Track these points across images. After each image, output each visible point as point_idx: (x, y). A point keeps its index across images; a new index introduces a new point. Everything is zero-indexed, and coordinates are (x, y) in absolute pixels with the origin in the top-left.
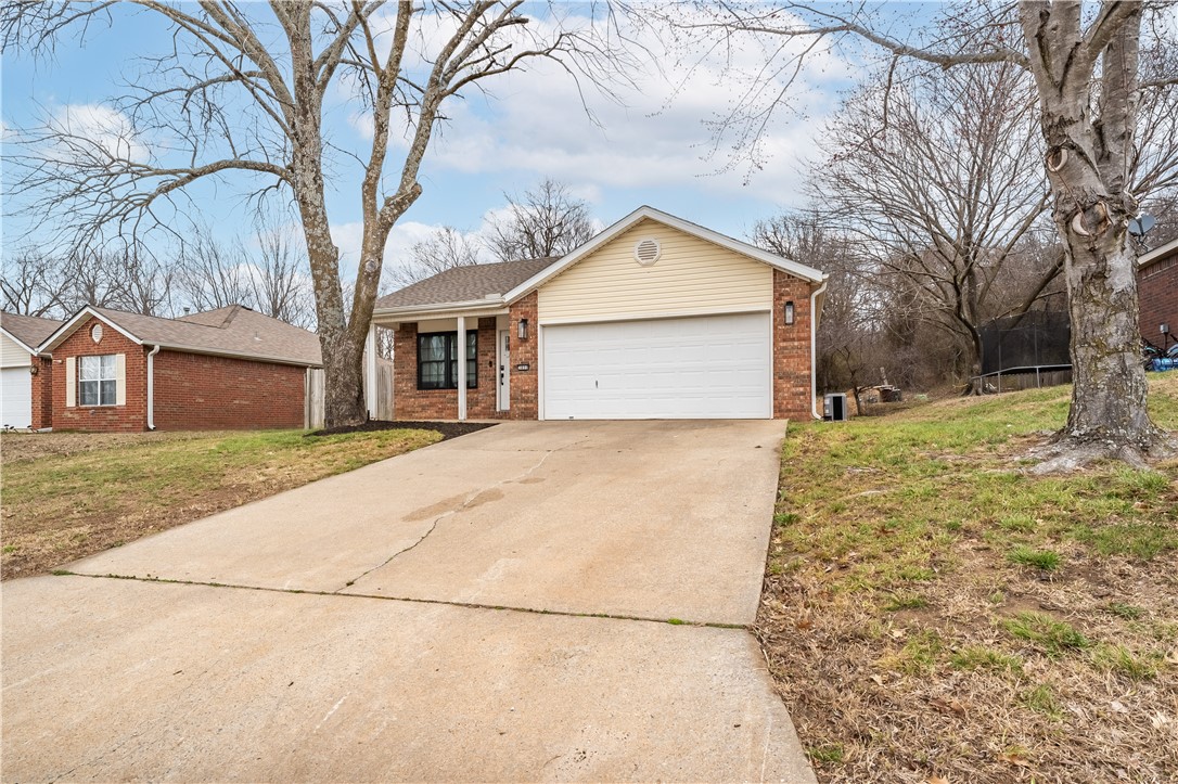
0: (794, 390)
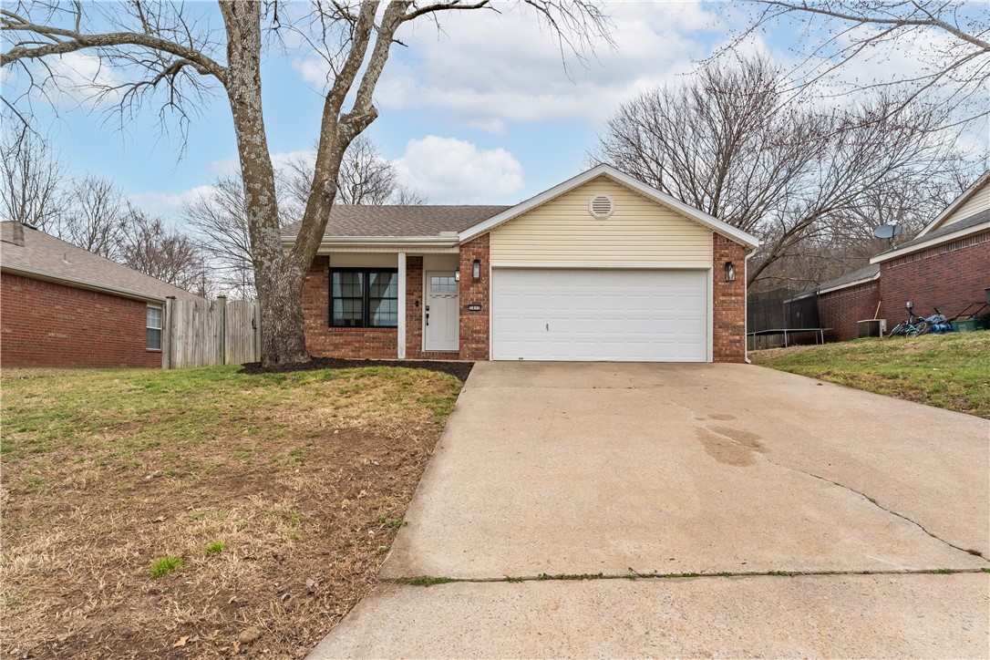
0: (731, 338)
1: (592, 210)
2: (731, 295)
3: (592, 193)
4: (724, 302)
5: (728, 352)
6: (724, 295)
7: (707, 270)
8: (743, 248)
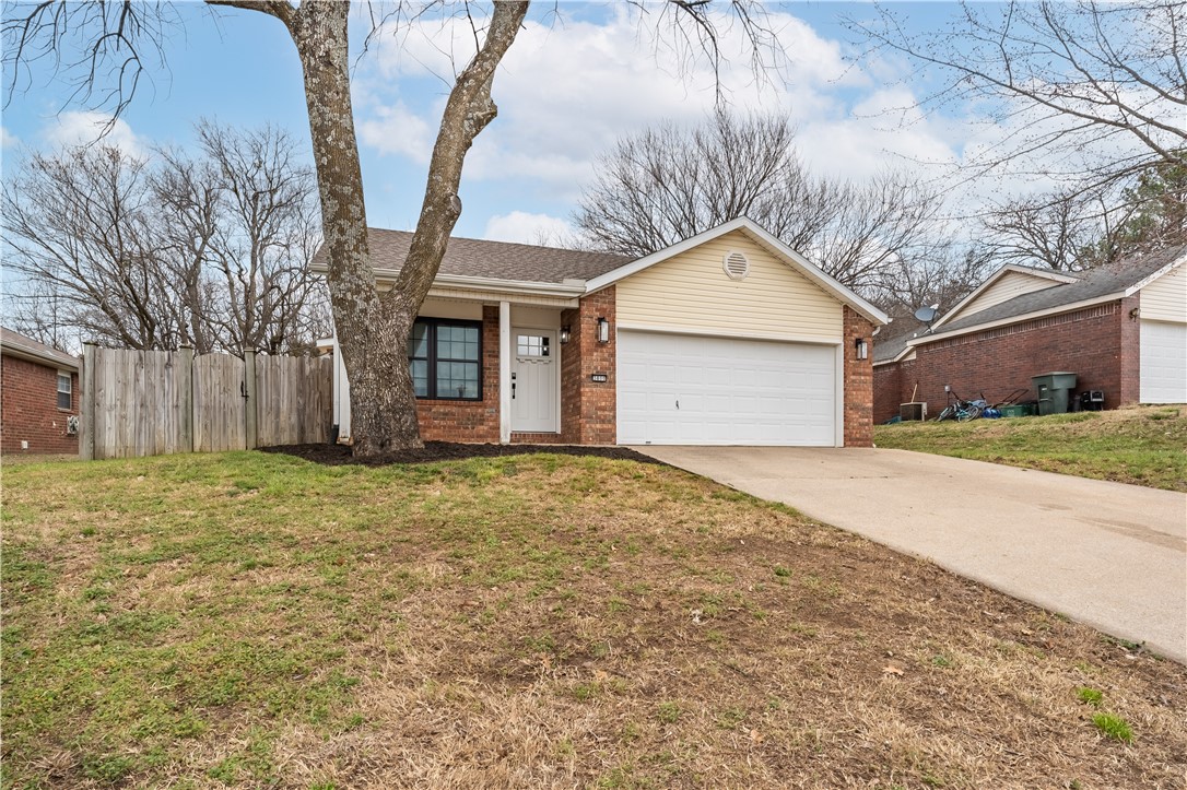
0: (861, 420)
1: (727, 268)
2: (860, 374)
3: (728, 248)
4: (853, 381)
5: (858, 436)
6: (854, 374)
7: (835, 346)
8: (871, 324)
